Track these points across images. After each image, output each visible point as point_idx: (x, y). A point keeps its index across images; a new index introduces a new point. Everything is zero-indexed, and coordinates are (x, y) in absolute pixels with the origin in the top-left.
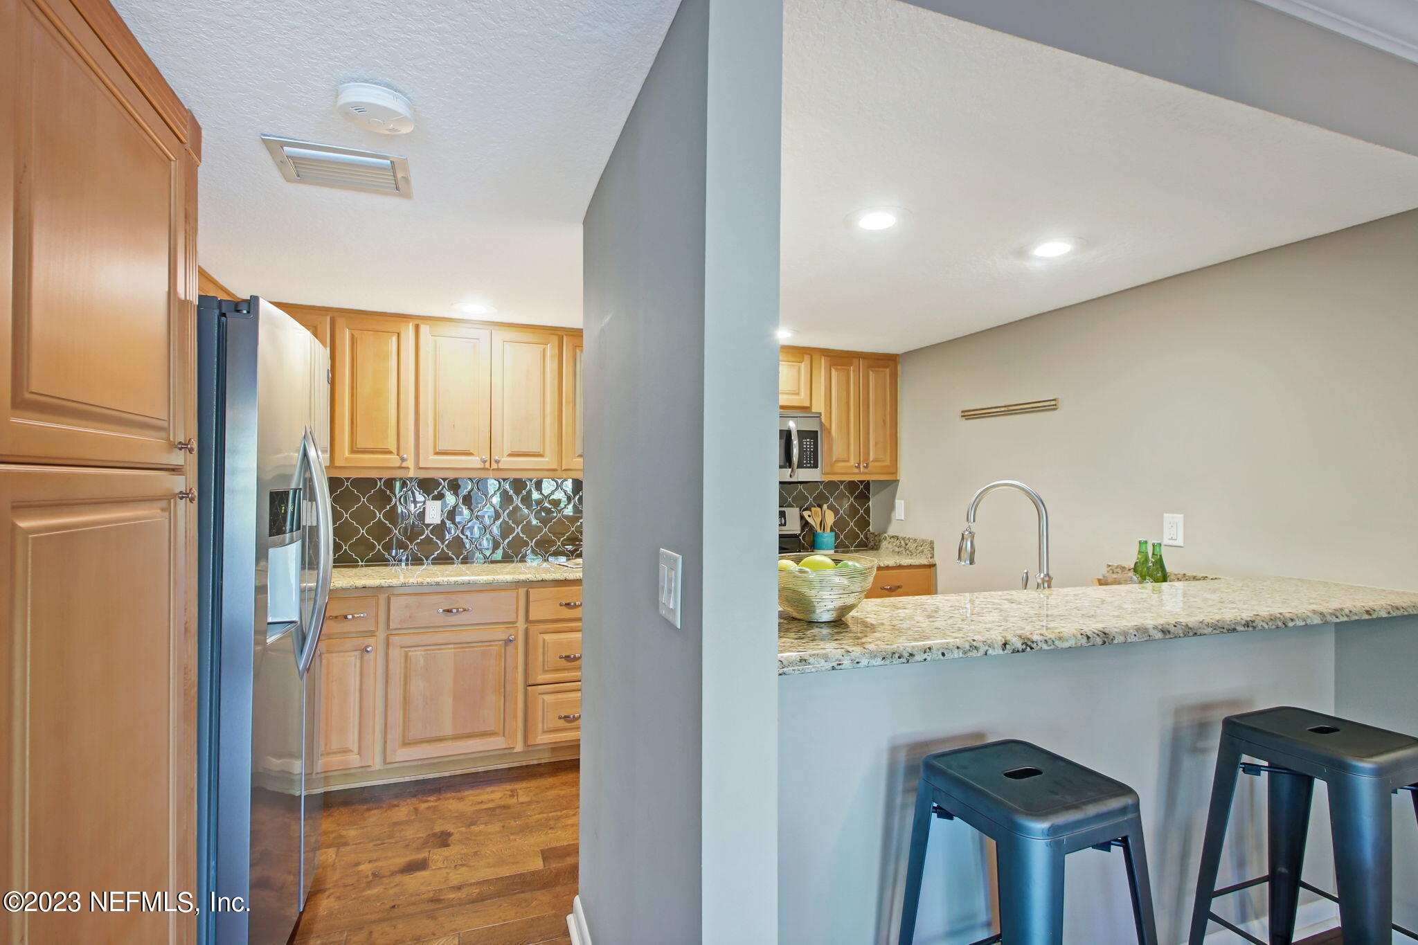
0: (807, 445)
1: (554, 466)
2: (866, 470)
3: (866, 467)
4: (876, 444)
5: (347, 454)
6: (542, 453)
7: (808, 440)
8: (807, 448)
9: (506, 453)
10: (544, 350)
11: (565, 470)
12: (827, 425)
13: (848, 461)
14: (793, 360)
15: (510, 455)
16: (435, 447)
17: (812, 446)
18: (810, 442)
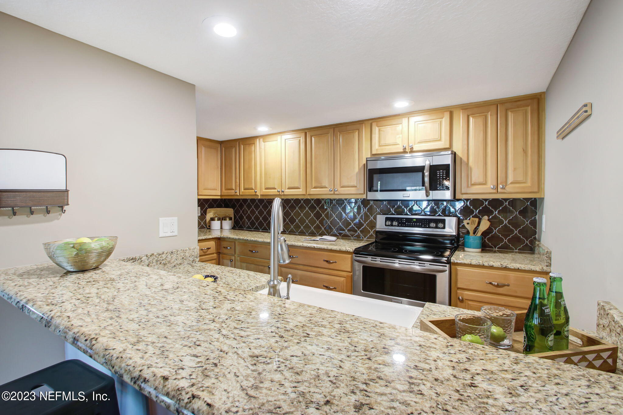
0: (440, 174)
1: (304, 193)
2: (503, 191)
3: (503, 188)
4: (515, 169)
5: (243, 190)
6: (299, 187)
7: (441, 171)
8: (440, 177)
9: (287, 188)
10: (300, 140)
11: (308, 195)
12: (465, 159)
13: (485, 184)
14: (434, 117)
15: (288, 189)
16: (265, 186)
17: (444, 175)
18: (443, 172)
